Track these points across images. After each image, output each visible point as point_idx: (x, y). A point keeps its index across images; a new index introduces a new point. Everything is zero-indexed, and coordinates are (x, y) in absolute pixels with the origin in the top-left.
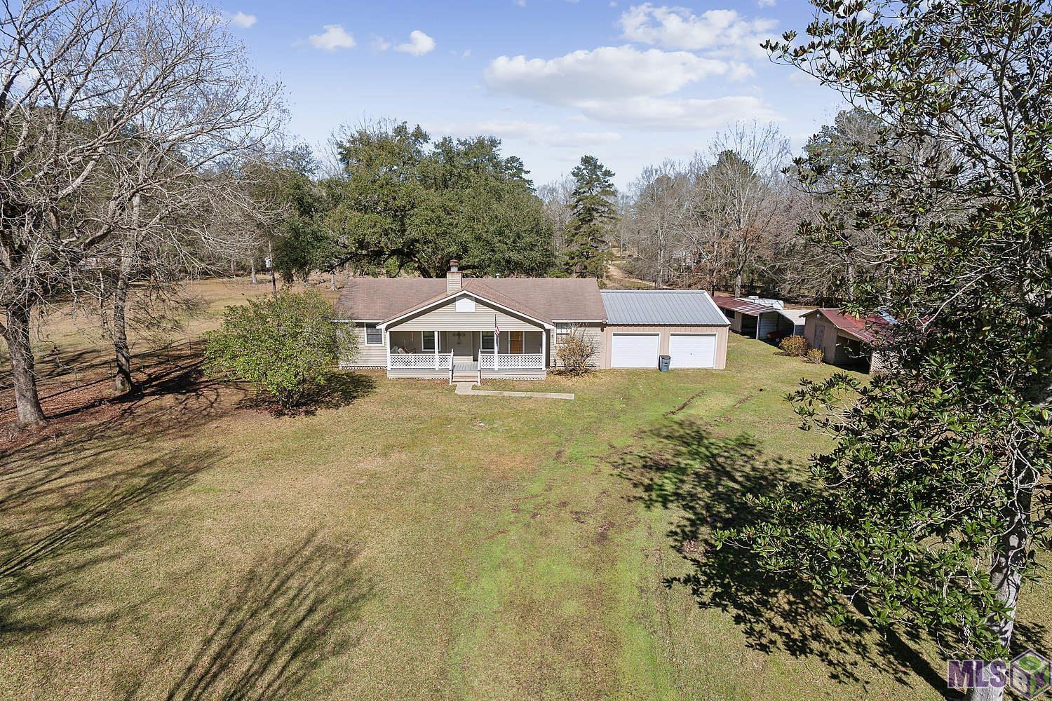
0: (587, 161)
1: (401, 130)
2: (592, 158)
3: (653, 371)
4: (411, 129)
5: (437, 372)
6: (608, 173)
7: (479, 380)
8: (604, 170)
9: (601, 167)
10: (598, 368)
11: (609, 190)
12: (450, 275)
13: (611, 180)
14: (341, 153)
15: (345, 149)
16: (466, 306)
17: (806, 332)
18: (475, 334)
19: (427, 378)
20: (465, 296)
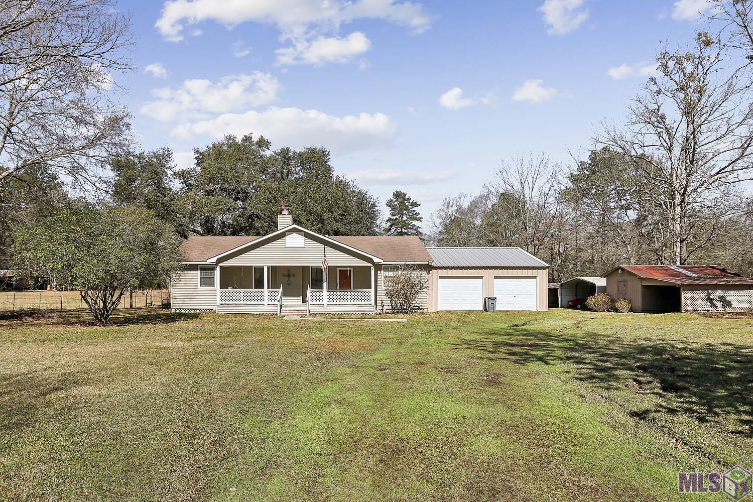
0: (398, 195)
1: (247, 139)
2: (401, 193)
3: (480, 312)
4: (255, 139)
5: (266, 307)
6: (415, 204)
7: (308, 313)
8: (411, 201)
9: (409, 199)
10: (425, 311)
11: (415, 217)
12: (281, 216)
13: (417, 209)
14: (196, 158)
15: (201, 154)
16: (295, 241)
17: (608, 289)
18: (304, 269)
19: (256, 313)
20: (294, 230)
